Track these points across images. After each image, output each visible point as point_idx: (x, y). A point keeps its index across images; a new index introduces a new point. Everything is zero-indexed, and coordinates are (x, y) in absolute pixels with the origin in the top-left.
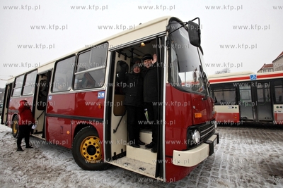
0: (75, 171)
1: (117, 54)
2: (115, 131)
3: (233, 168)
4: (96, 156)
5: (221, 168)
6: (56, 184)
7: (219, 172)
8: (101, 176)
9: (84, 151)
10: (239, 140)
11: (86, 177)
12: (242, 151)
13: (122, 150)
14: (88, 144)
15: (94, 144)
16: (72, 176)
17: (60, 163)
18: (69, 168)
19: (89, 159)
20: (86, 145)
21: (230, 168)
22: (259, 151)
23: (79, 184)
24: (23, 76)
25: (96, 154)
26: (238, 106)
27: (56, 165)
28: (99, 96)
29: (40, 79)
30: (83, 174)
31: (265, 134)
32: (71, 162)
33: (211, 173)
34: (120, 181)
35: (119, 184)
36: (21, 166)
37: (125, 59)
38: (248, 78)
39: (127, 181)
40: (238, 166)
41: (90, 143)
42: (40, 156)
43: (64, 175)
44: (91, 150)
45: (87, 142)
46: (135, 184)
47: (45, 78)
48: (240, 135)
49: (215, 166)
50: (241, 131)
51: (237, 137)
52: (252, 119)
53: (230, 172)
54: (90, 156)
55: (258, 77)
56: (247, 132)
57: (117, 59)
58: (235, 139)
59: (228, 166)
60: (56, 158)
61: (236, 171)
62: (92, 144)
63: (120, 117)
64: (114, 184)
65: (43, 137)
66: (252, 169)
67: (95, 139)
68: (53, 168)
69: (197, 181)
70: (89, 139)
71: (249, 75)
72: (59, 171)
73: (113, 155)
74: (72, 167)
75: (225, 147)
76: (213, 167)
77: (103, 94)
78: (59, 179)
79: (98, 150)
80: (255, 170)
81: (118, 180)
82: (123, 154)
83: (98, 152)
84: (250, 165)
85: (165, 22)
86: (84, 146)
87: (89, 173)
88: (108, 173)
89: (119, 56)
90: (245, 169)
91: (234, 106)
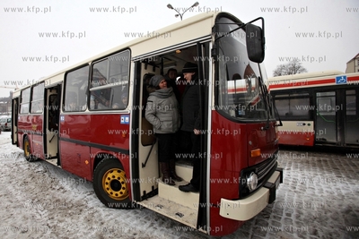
0: (99, 209)
1: (143, 65)
2: (144, 166)
3: (302, 217)
4: (121, 193)
5: (284, 216)
6: (79, 224)
7: (282, 221)
8: (128, 216)
9: (107, 186)
10: (312, 173)
11: (111, 216)
12: (316, 191)
13: (153, 187)
14: (112, 179)
15: (119, 178)
16: (95, 215)
17: (80, 197)
18: (90, 204)
19: (114, 195)
20: (109, 179)
21: (298, 217)
22: (343, 192)
23: (104, 226)
24: (30, 89)
25: (122, 190)
26: (312, 123)
27: (77, 199)
28: (122, 121)
29: (49, 94)
30: (107, 213)
31: (354, 165)
32: (91, 196)
33: (269, 221)
34: (152, 225)
35: (151, 229)
36: (40, 198)
37: (154, 70)
38: (333, 81)
39: (160, 225)
40: (310, 214)
41: (114, 177)
42: (58, 187)
43: (86, 213)
44: (116, 185)
45: (110, 175)
46: (170, 230)
47: (54, 92)
48: (314, 165)
49: (276, 212)
50: (316, 159)
51: (308, 169)
52: (335, 141)
53: (297, 223)
54: (114, 193)
55: (350, 79)
56: (326, 161)
57: (143, 72)
58: (305, 172)
59: (295, 213)
60: (75, 189)
61: (307, 222)
62: (116, 178)
63: (149, 147)
64: (145, 229)
65: (59, 163)
66: (331, 220)
67: (119, 172)
68: (74, 202)
69: (251, 232)
70: (112, 172)
71: (334, 77)
72: (80, 207)
73: (142, 194)
74: (94, 202)
75: (290, 183)
76: (273, 214)
77: (127, 118)
78: (82, 218)
79: (123, 186)
80: (336, 223)
81: (149, 223)
82: (155, 192)
83: (124, 188)
84: (329, 214)
85: (210, 19)
86: (107, 181)
87: (115, 212)
88: (136, 213)
89: (146, 68)
90: (321, 220)
91: (307, 122)
